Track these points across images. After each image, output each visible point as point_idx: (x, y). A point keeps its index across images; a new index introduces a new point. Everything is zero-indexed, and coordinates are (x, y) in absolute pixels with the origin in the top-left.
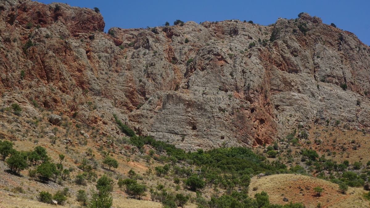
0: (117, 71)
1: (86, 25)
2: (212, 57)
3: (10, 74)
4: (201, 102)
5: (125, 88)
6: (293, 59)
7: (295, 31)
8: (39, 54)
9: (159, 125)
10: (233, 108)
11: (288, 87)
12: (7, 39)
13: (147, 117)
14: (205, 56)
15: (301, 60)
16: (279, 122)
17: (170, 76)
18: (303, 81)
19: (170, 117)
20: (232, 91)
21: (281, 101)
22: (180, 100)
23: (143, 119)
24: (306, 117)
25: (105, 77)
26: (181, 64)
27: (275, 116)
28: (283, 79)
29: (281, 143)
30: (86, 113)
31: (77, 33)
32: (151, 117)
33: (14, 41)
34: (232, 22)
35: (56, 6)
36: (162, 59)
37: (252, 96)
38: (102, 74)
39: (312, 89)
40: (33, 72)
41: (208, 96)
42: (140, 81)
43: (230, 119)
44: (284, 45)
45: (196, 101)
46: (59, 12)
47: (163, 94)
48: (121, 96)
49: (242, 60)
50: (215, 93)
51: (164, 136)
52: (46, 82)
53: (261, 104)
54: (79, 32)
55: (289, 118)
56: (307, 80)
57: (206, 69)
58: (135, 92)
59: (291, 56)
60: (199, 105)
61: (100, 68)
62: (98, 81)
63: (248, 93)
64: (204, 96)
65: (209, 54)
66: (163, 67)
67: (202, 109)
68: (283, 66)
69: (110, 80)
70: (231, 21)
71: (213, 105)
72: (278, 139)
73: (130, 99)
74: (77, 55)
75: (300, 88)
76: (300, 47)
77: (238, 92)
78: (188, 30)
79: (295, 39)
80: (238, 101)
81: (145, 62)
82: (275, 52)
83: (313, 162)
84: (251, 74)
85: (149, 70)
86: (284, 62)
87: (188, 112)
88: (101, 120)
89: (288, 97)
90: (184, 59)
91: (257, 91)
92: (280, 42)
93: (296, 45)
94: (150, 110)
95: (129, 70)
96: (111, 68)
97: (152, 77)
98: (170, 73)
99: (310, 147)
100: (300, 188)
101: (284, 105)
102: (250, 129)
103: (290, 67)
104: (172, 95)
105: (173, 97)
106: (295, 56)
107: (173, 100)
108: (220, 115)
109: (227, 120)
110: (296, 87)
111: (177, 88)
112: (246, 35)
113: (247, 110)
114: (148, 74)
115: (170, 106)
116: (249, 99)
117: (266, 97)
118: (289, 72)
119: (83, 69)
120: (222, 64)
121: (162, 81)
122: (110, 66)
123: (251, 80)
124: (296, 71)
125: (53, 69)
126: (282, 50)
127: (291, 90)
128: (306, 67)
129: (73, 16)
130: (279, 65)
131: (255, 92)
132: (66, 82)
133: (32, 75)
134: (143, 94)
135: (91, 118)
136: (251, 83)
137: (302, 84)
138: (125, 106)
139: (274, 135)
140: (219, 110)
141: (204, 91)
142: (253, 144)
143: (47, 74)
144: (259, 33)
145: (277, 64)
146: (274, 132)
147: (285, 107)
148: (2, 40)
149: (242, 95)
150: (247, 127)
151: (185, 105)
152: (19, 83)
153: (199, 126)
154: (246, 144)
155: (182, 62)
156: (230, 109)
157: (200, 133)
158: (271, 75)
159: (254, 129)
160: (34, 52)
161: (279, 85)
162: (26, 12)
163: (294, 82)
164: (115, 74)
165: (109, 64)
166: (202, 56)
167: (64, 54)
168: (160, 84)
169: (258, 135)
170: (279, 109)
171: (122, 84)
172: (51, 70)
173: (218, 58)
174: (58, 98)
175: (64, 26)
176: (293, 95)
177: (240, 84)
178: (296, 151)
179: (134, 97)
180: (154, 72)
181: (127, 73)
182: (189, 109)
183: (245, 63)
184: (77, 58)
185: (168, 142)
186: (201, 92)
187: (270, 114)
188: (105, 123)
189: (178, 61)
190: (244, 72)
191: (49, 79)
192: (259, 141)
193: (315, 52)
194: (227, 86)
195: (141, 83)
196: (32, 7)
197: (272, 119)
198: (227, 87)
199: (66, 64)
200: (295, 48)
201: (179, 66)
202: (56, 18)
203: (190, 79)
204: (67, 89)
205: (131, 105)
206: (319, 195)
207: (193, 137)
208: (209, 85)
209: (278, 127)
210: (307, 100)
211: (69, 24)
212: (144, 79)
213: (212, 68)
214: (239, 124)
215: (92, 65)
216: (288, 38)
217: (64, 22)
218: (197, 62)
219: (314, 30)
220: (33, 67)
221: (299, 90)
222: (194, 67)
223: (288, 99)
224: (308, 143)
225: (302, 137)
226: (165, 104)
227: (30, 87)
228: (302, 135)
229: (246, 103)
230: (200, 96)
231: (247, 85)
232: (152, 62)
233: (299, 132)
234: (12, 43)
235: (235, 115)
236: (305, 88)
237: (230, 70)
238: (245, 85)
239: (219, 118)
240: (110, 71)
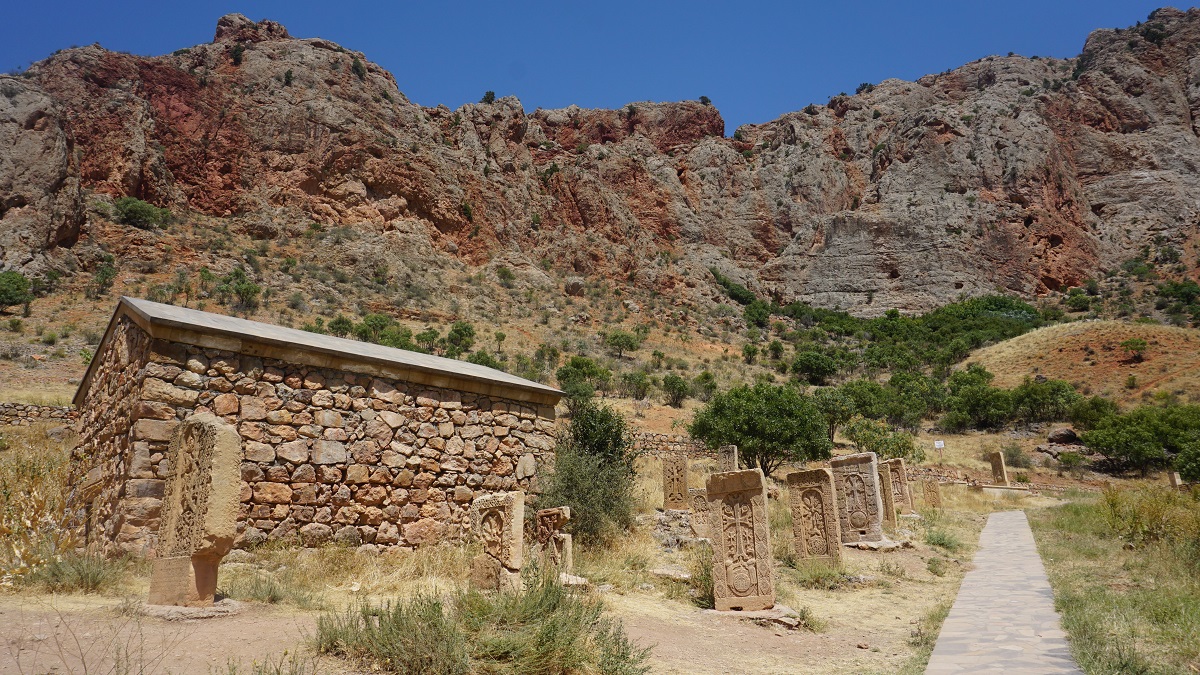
0: (734, 195)
1: (686, 130)
2: (924, 129)
3: (510, 224)
4: (906, 223)
5: (751, 222)
6: (1131, 101)
7: (1132, 45)
8: (567, 182)
9: (819, 280)
10: (980, 222)
11: (1122, 162)
12: (507, 166)
13: (794, 268)
14: (909, 132)
15: (1153, 100)
16: (1101, 238)
17: (838, 184)
18: (1163, 143)
19: (842, 261)
20: (975, 189)
21: (1108, 194)
22: (860, 224)
23: (788, 273)
24: (1175, 218)
25: (714, 208)
26: (862, 157)
27: (1089, 227)
28: (1109, 147)
29: (1109, 279)
30: (651, 271)
31: (671, 147)
32: (803, 267)
33: (523, 169)
34: (981, 63)
35: (630, 108)
36: (818, 156)
37: (1024, 191)
38: (707, 204)
39: (1186, 157)
40: (555, 215)
41: (921, 208)
42: (780, 204)
43: (976, 246)
44: (1107, 77)
45: (895, 221)
46: (636, 117)
47: (824, 219)
48: (745, 237)
49: (994, 122)
50: (936, 199)
51: (829, 299)
52: (583, 228)
53: (1048, 206)
54: (675, 144)
55: (1131, 227)
56: (1173, 139)
57: (912, 156)
58: (771, 227)
59: (1126, 97)
60: (901, 228)
61: (704, 196)
62: (696, 217)
63: (1015, 187)
64: (912, 208)
65: (917, 125)
66: (822, 170)
67: (907, 235)
68: (1107, 121)
69: (722, 213)
70: (980, 61)
71: (932, 223)
72: (1102, 273)
73: (763, 241)
74: (654, 177)
75: (1156, 159)
76: (1149, 72)
77: (991, 189)
78: (882, 95)
79: (1132, 59)
80: (991, 207)
81: (786, 168)
82: (1084, 97)
83: (1186, 308)
84: (1017, 147)
85: (795, 181)
86: (1109, 113)
87: (879, 245)
88: (682, 281)
89: (1123, 182)
90: (868, 147)
91: (1034, 179)
92: (1094, 74)
93: (1137, 71)
94: (800, 254)
95: (758, 188)
96: (724, 192)
97: (802, 193)
98: (838, 178)
99: (1183, 277)
100: (1086, 349)
101: (1115, 203)
102: (1024, 261)
103: (1126, 121)
104: (843, 219)
105: (845, 222)
106: (1137, 95)
107: (846, 227)
108: (949, 240)
109: (967, 249)
110: (1144, 159)
111: (856, 205)
112: (1014, 80)
113: (1015, 221)
114: (794, 188)
115: (841, 240)
116: (1017, 199)
117: (1060, 189)
118: (1124, 132)
119: (667, 201)
120: (947, 140)
121: (822, 197)
122: (722, 188)
123: (1018, 160)
124: (1143, 127)
125: (591, 203)
126: (1102, 91)
127: (1130, 167)
128: (1169, 113)
129: (659, 118)
130: (1096, 123)
131: (1031, 182)
132: (619, 223)
133: (555, 220)
134: (788, 227)
135: (660, 280)
136: (1019, 164)
137: (1160, 150)
138: (754, 254)
139: (1089, 267)
140: (947, 230)
141: (910, 200)
142: (1036, 291)
143: (582, 214)
144: (1046, 70)
145: (1091, 120)
146: (1090, 260)
147: (1118, 206)
148: (498, 170)
149: (999, 193)
150: (1018, 258)
151: (870, 232)
152: (529, 236)
153: (904, 270)
154: (1018, 293)
155: (863, 154)
156: (973, 226)
157: (906, 283)
158: (1078, 145)
159: (1035, 259)
160: (558, 181)
161: (1098, 163)
162: (579, 128)
163: (1138, 149)
164: (732, 201)
165: (720, 185)
166: (903, 134)
167: (633, 181)
168: (819, 202)
169: (1048, 271)
170: (1103, 212)
171: (745, 217)
172: (588, 206)
173: (937, 131)
174: (600, 252)
175: (645, 139)
176: (1136, 177)
177: (994, 172)
178: (1144, 291)
179: (770, 235)
180: (805, 182)
181: (755, 194)
182: (881, 240)
183: (1001, 128)
184: (655, 183)
185: (837, 308)
186: (905, 202)
187: (1076, 224)
188: (690, 285)
189: (854, 154)
190: (999, 146)
191: (586, 223)
192: (1052, 284)
193: (1191, 76)
194: (963, 181)
195: (782, 208)
196: (589, 118)
197: (1081, 233)
198: (963, 183)
199: (637, 197)
200: (1134, 79)
201: (858, 163)
202: (631, 130)
203: (880, 183)
204: (620, 235)
205: (765, 251)
206: (1138, 359)
207: (891, 292)
208: (921, 186)
209: (1099, 247)
210: (1176, 180)
211: (654, 134)
212: (787, 200)
213: (926, 153)
214: (997, 253)
215: (690, 192)
216: (1116, 61)
217: (645, 132)
218: (893, 147)
219: (1185, 30)
220: (555, 207)
221: (1152, 164)
222: (887, 158)
223: (1124, 187)
224: (1179, 270)
225: (1165, 261)
226: (831, 237)
227: (551, 240)
228: (1165, 255)
229: (1011, 208)
230: (903, 211)
231: (1009, 170)
232: (800, 164)
233: (1157, 251)
234: (519, 172)
235: (986, 237)
236: (1166, 156)
237: (968, 147)
238: (1004, 173)
239: (948, 246)
240: (722, 196)
